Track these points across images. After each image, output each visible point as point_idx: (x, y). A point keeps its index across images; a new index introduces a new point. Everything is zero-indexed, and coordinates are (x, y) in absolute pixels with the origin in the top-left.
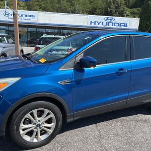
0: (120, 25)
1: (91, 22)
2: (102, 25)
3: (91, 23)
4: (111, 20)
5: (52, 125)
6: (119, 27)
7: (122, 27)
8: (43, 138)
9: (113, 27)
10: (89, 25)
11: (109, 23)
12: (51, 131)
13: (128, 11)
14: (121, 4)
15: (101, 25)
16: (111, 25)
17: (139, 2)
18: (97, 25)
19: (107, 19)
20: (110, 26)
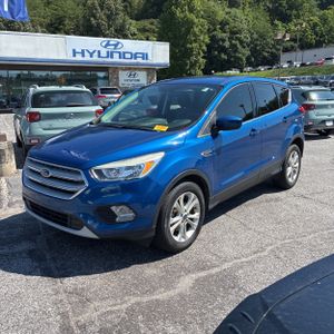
0: (135, 56)
1: (74, 50)
2: (99, 56)
3: (75, 53)
4: (116, 45)
5: (196, 215)
6: (133, 61)
7: (140, 60)
8: (190, 234)
9: (122, 60)
10: (70, 57)
11: (112, 53)
12: (196, 224)
13: (133, 26)
14: (116, 9)
15: (95, 58)
16: (116, 56)
17: (152, 7)
18: (87, 58)
19: (108, 44)
20: (116, 58)
